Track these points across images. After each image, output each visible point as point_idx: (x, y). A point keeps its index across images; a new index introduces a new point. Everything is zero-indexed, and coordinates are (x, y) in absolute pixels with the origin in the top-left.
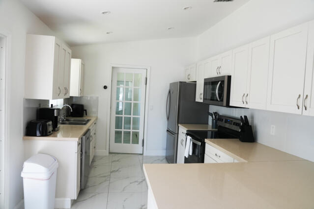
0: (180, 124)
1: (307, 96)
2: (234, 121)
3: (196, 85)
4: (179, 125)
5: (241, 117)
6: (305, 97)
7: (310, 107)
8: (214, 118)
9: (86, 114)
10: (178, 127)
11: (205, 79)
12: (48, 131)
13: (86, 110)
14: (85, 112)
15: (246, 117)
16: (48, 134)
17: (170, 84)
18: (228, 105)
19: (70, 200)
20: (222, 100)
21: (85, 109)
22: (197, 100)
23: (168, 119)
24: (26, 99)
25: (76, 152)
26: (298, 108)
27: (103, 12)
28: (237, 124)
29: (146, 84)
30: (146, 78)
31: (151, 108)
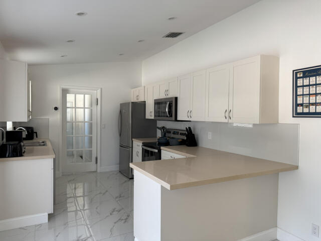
0: (134, 138)
1: (230, 110)
2: (180, 132)
3: (145, 104)
5: (186, 128)
7: (233, 117)
8: (163, 131)
9: (37, 137)
10: (132, 141)
11: (155, 100)
13: (36, 133)
14: (35, 134)
15: (190, 128)
17: (121, 104)
18: (176, 120)
19: (47, 214)
20: (171, 116)
21: (35, 131)
22: (147, 118)
23: (120, 135)
25: (53, 168)
26: (226, 118)
28: (182, 134)
29: (97, 104)
30: (97, 99)
31: (103, 126)
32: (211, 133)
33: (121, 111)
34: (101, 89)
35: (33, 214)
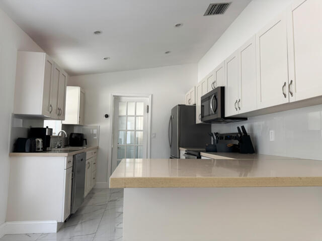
1: (292, 81)
2: (233, 135)
3: (196, 107)
4: (180, 148)
5: (238, 127)
6: (290, 83)
7: (296, 92)
8: (215, 138)
9: (86, 144)
10: (180, 150)
11: (202, 97)
12: (36, 148)
13: (86, 140)
14: (85, 141)
15: (243, 127)
16: (36, 150)
17: (172, 110)
18: (223, 117)
19: (56, 222)
21: (85, 138)
22: (197, 122)
23: (171, 146)
24: (15, 115)
25: (66, 168)
26: (285, 97)
27: (95, 31)
28: (236, 138)
29: (148, 112)
30: (148, 106)
31: (154, 135)
32: (273, 131)
33: (171, 118)
34: (152, 95)
35: (41, 220)
